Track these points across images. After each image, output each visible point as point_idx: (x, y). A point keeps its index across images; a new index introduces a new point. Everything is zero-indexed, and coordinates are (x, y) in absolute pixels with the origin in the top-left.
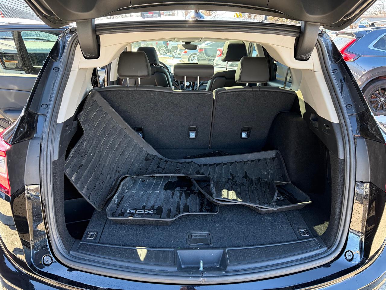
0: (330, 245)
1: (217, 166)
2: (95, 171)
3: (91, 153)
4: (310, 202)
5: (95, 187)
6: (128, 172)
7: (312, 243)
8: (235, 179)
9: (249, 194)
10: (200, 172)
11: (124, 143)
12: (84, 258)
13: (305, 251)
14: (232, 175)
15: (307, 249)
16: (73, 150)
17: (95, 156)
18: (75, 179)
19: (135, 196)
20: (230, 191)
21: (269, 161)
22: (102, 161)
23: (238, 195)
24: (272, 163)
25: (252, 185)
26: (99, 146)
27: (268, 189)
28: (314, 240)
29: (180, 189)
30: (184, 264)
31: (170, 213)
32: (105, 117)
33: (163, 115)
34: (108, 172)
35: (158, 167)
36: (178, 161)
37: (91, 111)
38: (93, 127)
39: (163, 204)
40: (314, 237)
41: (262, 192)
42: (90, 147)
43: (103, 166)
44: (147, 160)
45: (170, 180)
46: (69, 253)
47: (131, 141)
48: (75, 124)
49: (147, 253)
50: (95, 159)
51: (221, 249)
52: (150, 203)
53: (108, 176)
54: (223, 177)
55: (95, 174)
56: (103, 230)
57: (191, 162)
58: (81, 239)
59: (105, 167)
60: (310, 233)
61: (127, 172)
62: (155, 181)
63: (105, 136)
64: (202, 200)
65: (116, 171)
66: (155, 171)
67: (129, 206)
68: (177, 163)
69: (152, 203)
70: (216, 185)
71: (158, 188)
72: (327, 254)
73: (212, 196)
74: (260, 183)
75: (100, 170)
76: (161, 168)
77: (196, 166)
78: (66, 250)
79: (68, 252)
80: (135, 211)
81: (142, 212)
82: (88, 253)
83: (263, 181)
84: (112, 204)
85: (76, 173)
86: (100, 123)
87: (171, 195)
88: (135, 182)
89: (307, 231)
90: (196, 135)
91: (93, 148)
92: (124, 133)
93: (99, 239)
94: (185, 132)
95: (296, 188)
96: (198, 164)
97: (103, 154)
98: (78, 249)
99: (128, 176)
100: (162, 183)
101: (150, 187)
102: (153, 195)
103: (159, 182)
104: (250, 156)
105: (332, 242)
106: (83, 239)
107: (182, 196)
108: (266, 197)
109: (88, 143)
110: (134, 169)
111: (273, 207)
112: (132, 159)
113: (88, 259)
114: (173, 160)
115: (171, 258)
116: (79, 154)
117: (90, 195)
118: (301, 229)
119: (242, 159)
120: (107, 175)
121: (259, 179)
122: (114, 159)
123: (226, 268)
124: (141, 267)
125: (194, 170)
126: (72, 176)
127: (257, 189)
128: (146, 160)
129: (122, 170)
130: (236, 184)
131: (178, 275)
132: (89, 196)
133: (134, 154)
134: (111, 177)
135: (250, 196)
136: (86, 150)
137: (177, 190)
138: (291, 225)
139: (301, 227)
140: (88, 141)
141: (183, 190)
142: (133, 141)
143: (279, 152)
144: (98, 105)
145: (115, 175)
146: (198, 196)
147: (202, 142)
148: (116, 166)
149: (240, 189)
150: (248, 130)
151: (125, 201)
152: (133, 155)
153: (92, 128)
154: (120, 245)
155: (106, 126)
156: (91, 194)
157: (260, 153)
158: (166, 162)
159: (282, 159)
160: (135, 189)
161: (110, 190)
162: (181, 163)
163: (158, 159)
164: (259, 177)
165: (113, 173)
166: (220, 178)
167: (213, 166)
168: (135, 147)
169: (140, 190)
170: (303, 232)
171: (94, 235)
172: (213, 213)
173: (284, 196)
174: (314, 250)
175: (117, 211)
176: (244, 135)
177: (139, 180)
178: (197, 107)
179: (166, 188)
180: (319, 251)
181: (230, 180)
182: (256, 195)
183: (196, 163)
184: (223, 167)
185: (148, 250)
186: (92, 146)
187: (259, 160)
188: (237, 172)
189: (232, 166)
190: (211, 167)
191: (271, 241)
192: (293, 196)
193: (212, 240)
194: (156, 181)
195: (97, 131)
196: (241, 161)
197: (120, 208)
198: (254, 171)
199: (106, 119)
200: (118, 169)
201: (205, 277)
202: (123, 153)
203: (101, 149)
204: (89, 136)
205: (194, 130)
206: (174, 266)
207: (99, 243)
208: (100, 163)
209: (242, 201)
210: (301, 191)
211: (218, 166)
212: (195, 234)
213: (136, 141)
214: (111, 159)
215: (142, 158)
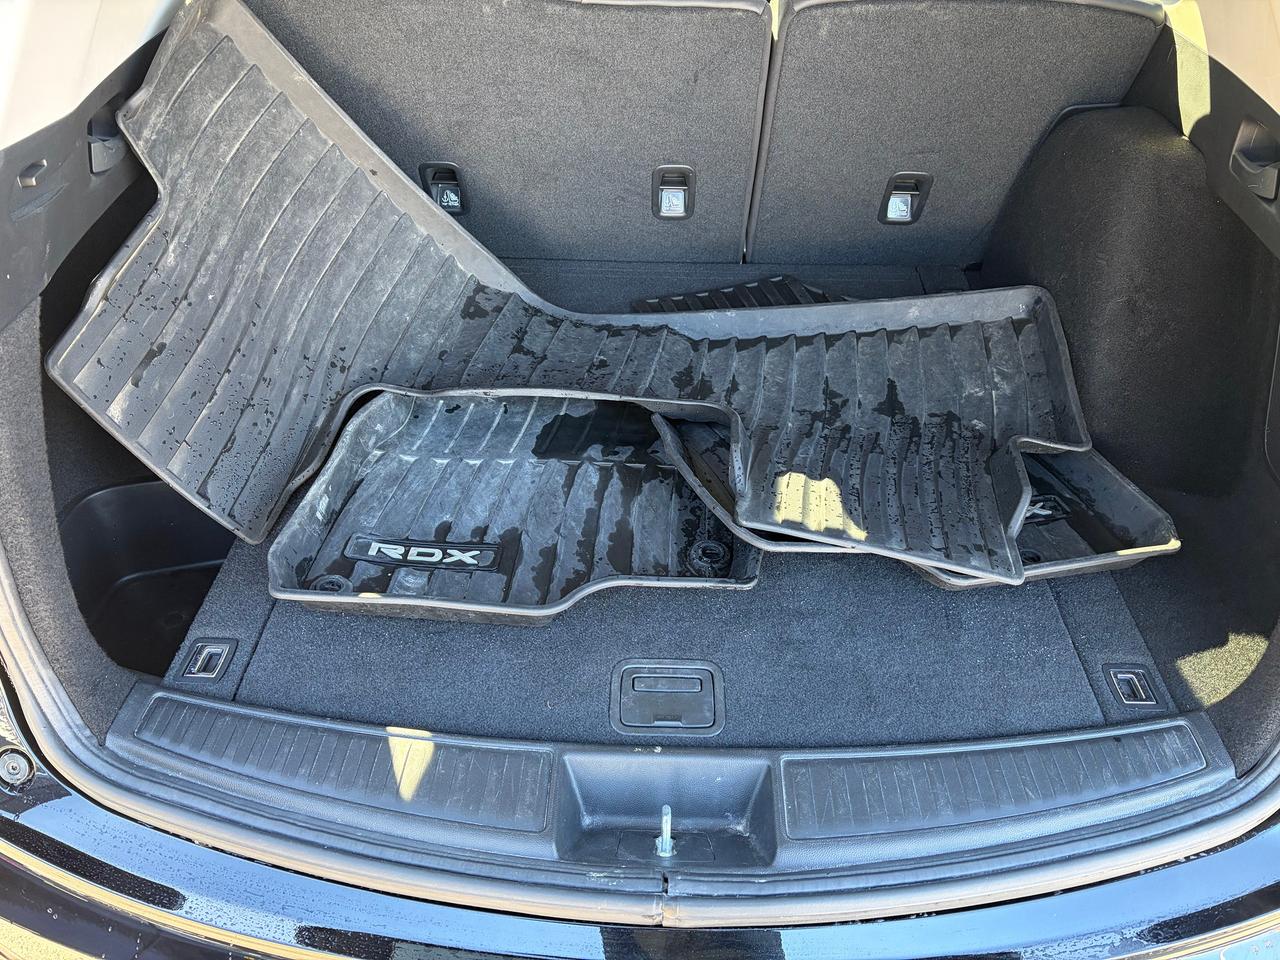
0: (1251, 760)
1: (767, 350)
2: (229, 371)
3: (207, 288)
4: (1174, 544)
5: (232, 439)
6: (386, 368)
7: (1172, 745)
8: (843, 416)
9: (900, 497)
10: (692, 379)
11: (371, 237)
12: (165, 771)
13: (1137, 784)
14: (830, 395)
15: (1145, 775)
16: (102, 279)
17: (231, 301)
18: (125, 412)
19: (411, 477)
20: (815, 479)
21: (997, 335)
22: (264, 323)
23: (852, 501)
24: (1010, 347)
25: (917, 451)
26: (246, 254)
27: (988, 471)
28: (1178, 728)
29: (604, 453)
30: (592, 812)
31: (553, 565)
32: (274, 118)
33: (544, 113)
34: (297, 369)
35: (518, 349)
36: (604, 322)
37: (201, 88)
38: (213, 165)
39: (524, 521)
40: (1182, 712)
41: (959, 490)
42: (202, 260)
43: (268, 345)
44: (471, 316)
45: (564, 408)
46: (102, 745)
47: (401, 228)
48: (103, 154)
49: (434, 763)
50: (228, 319)
51: (759, 757)
52: (472, 513)
53: (295, 391)
54: (792, 403)
55: (230, 384)
56: (261, 634)
57: (661, 328)
58: (162, 676)
59: (281, 352)
60: (1163, 688)
61: (379, 373)
62: (502, 410)
63: (281, 206)
64: (693, 511)
65: (333, 365)
66: (501, 366)
67: (378, 527)
68: (600, 329)
69: (479, 514)
70: (756, 448)
71: (510, 444)
72: (1233, 803)
73: (731, 510)
74: (954, 441)
75: (256, 364)
76: (528, 353)
77: (683, 345)
78: (88, 732)
79: (95, 741)
80: (401, 550)
81: (432, 555)
82: (183, 749)
83: (966, 433)
84: (296, 526)
85: (129, 386)
86: (252, 148)
87: (562, 482)
88: (418, 413)
89: (1146, 678)
90: (689, 207)
91: (216, 265)
92: (370, 193)
93: (236, 679)
94: (639, 190)
95: (1110, 469)
96: (689, 339)
97: (272, 290)
98: (140, 729)
99: (381, 392)
100: (530, 426)
101: (480, 438)
102: (487, 475)
103: (518, 419)
104: (916, 311)
105: (1261, 748)
106: (169, 678)
107: (609, 489)
108: (975, 515)
109: (189, 242)
110: (413, 356)
111: (1008, 572)
112: (405, 310)
113: (180, 776)
114: (587, 318)
115: (533, 794)
116: (141, 299)
117: (208, 476)
118: (1121, 666)
119: (880, 321)
120: (292, 386)
121: (950, 418)
122: (325, 311)
123: (773, 856)
124: (399, 832)
125: (670, 369)
126: (109, 402)
127: (939, 473)
128: (466, 314)
129: (359, 360)
130: (843, 444)
131: (560, 880)
132: (205, 483)
133: (417, 288)
134: (306, 395)
135: (903, 512)
136: (181, 277)
137: (591, 460)
138: (1076, 648)
139: (1119, 657)
140: (191, 235)
141: (615, 458)
142: (412, 228)
143: (1045, 296)
144: (241, 62)
145: (327, 384)
146: (677, 492)
147: (712, 234)
148: (330, 346)
149: (863, 473)
150: (916, 186)
151: (365, 503)
152: (412, 294)
153: (209, 172)
154: (323, 716)
155: (281, 161)
156: (211, 472)
157: (960, 297)
158: (556, 322)
159: (1059, 331)
160: (412, 444)
161: (303, 449)
162: (615, 332)
163: (521, 312)
164: (950, 412)
165: (319, 376)
166: (778, 408)
167: (753, 350)
168: (419, 255)
169: (433, 451)
170: (1129, 682)
171: (220, 655)
172: (731, 586)
173: (1050, 504)
174: (1178, 781)
175: (327, 551)
176: (898, 208)
177: (437, 402)
178: (696, 76)
179: (544, 448)
180: (1201, 787)
181: (821, 424)
182: (930, 498)
183: (680, 335)
184: (797, 355)
185: (438, 747)
186: (211, 258)
187: (954, 330)
188: (855, 381)
189: (836, 354)
190: (744, 353)
191: (982, 725)
192: (1090, 502)
193: (720, 706)
194: (506, 412)
195: (237, 186)
196: (875, 329)
197: (337, 538)
198: (927, 380)
199: (285, 126)
200: (342, 355)
201: (675, 898)
202: (365, 284)
203: (261, 269)
204: (195, 211)
205: (682, 180)
206: (542, 833)
207: (234, 700)
208: (254, 331)
209: (869, 541)
210: (1132, 488)
211: (772, 352)
212: (651, 671)
213: (423, 231)
214: (309, 314)
215: (452, 304)
